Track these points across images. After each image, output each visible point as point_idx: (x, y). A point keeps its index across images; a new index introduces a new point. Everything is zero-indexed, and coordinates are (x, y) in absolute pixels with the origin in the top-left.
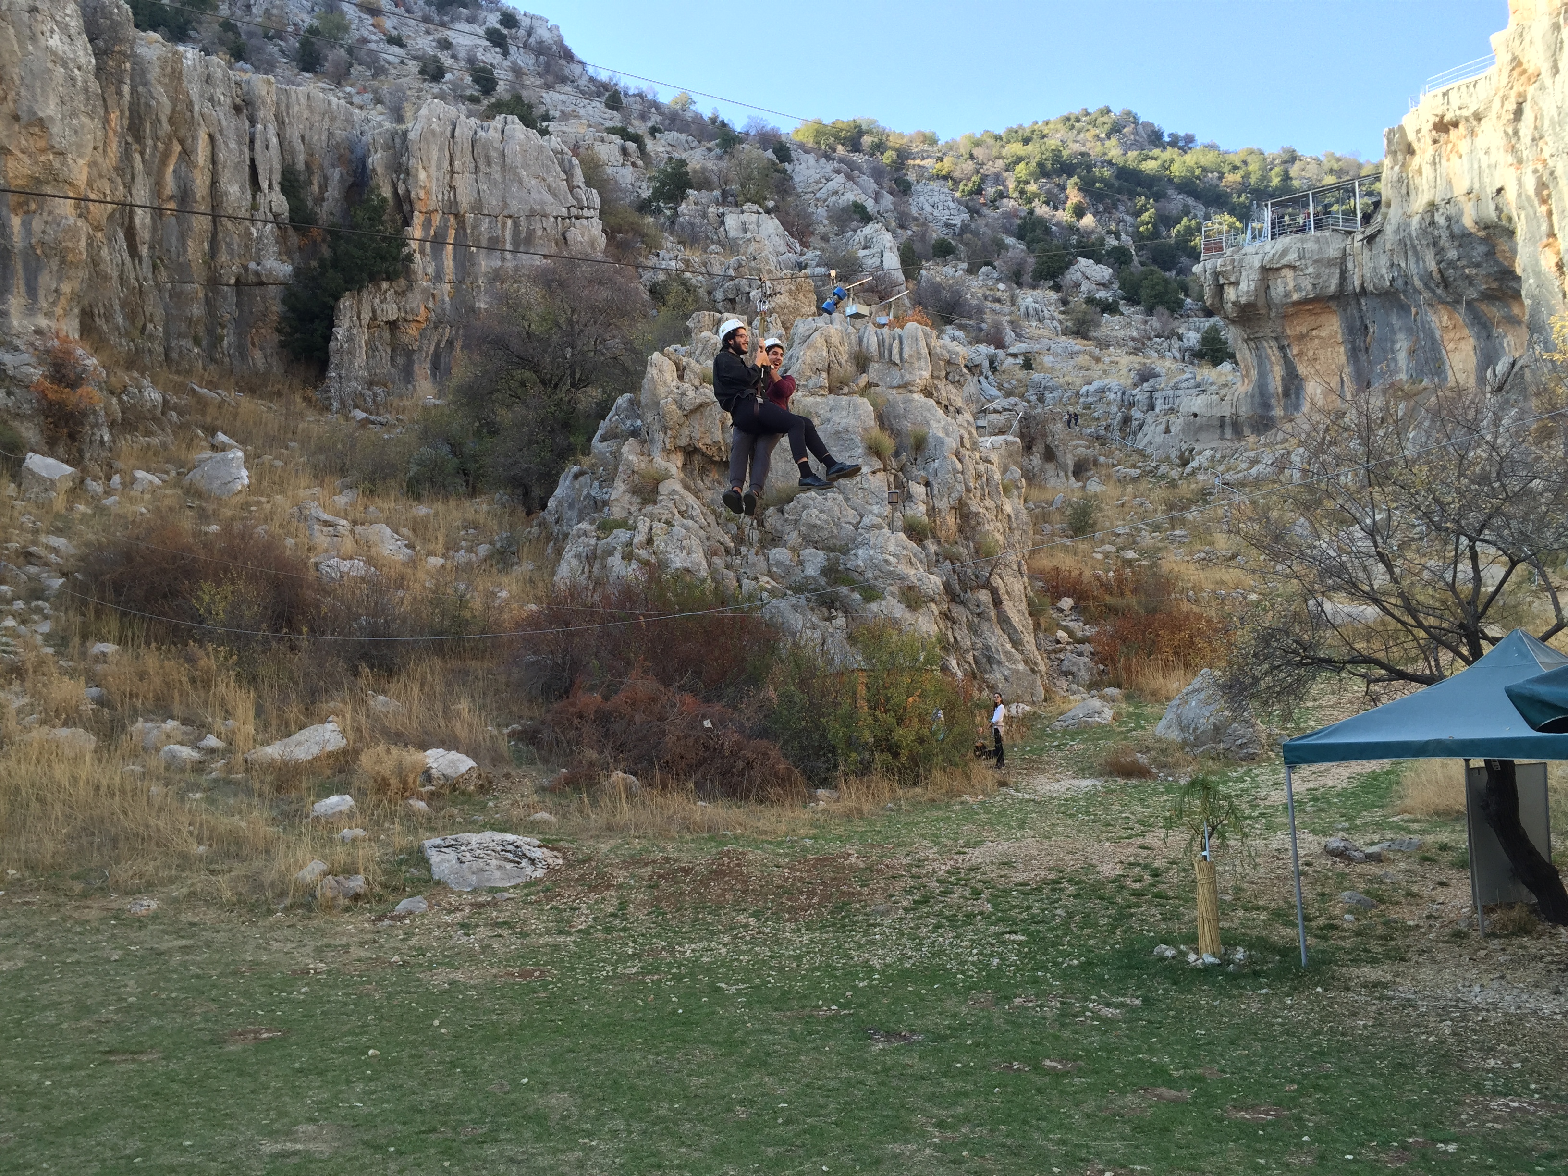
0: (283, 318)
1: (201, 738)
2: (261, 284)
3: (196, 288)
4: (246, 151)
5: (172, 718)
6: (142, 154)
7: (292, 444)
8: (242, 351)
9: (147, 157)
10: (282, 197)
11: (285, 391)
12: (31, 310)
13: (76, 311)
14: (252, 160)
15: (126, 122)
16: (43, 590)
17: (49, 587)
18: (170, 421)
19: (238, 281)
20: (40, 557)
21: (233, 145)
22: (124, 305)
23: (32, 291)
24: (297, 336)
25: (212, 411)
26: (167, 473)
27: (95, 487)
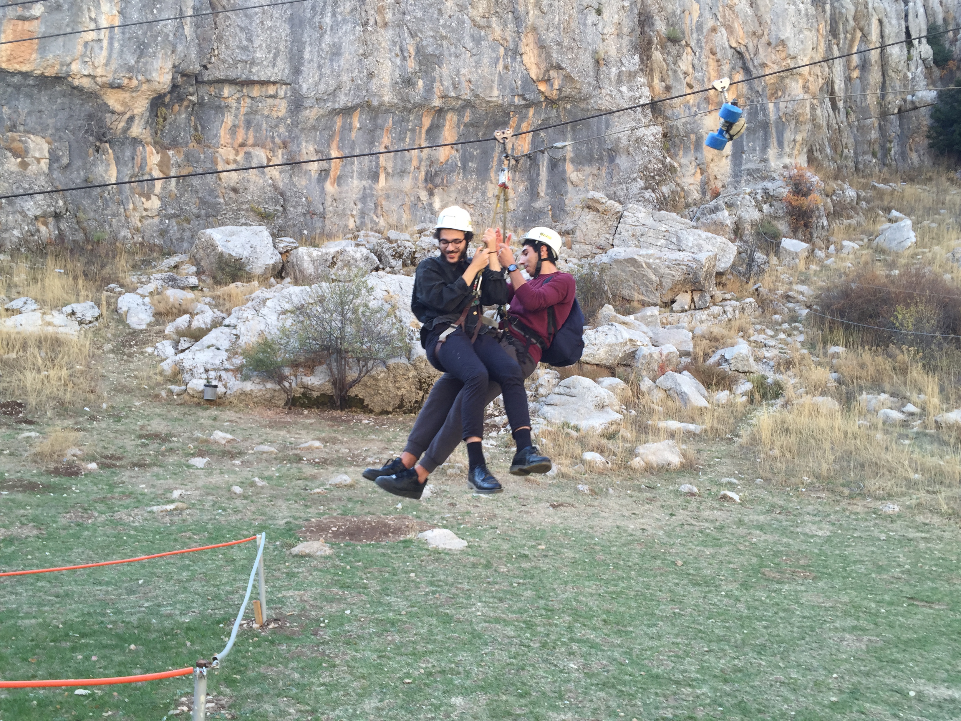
0: (931, 127)
1: (904, 406)
2: (916, 108)
3: (873, 121)
4: (903, 22)
5: (884, 392)
6: (838, 45)
7: (942, 211)
8: (903, 155)
9: (841, 45)
10: (928, 47)
11: (935, 177)
12: (780, 155)
13: (805, 150)
14: (907, 28)
15: (828, 28)
16: (797, 317)
17: (801, 315)
18: (861, 208)
19: (900, 110)
20: (794, 298)
21: (894, 22)
22: (830, 140)
23: (781, 144)
24: (941, 138)
25: (887, 198)
26: (862, 240)
27: (820, 254)
